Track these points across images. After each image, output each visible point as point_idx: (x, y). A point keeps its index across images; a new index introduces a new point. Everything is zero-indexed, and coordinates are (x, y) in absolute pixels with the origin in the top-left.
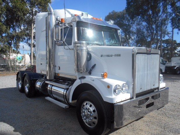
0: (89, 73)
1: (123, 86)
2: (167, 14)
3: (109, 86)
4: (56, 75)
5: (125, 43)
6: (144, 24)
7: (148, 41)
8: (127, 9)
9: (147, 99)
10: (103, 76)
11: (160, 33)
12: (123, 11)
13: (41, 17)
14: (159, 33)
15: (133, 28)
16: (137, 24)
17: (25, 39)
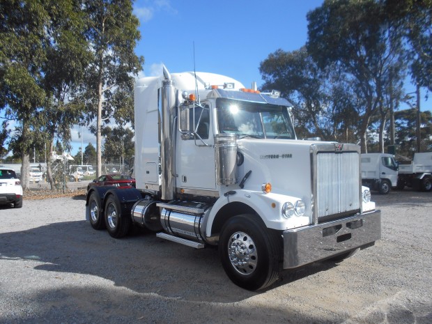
0: (240, 186)
1: (297, 205)
2: (401, 54)
3: (274, 205)
4: (178, 191)
5: (307, 122)
6: (350, 77)
7: (360, 115)
8: (311, 47)
9: (339, 227)
10: (265, 189)
11: (388, 97)
12: (301, 49)
13: (146, 86)
14: (386, 97)
15: (325, 86)
16: (333, 78)
17: (83, 118)
